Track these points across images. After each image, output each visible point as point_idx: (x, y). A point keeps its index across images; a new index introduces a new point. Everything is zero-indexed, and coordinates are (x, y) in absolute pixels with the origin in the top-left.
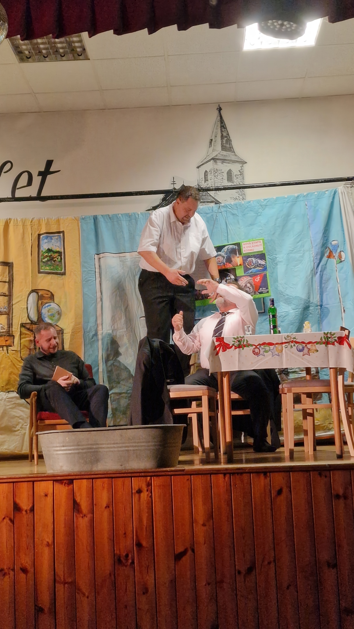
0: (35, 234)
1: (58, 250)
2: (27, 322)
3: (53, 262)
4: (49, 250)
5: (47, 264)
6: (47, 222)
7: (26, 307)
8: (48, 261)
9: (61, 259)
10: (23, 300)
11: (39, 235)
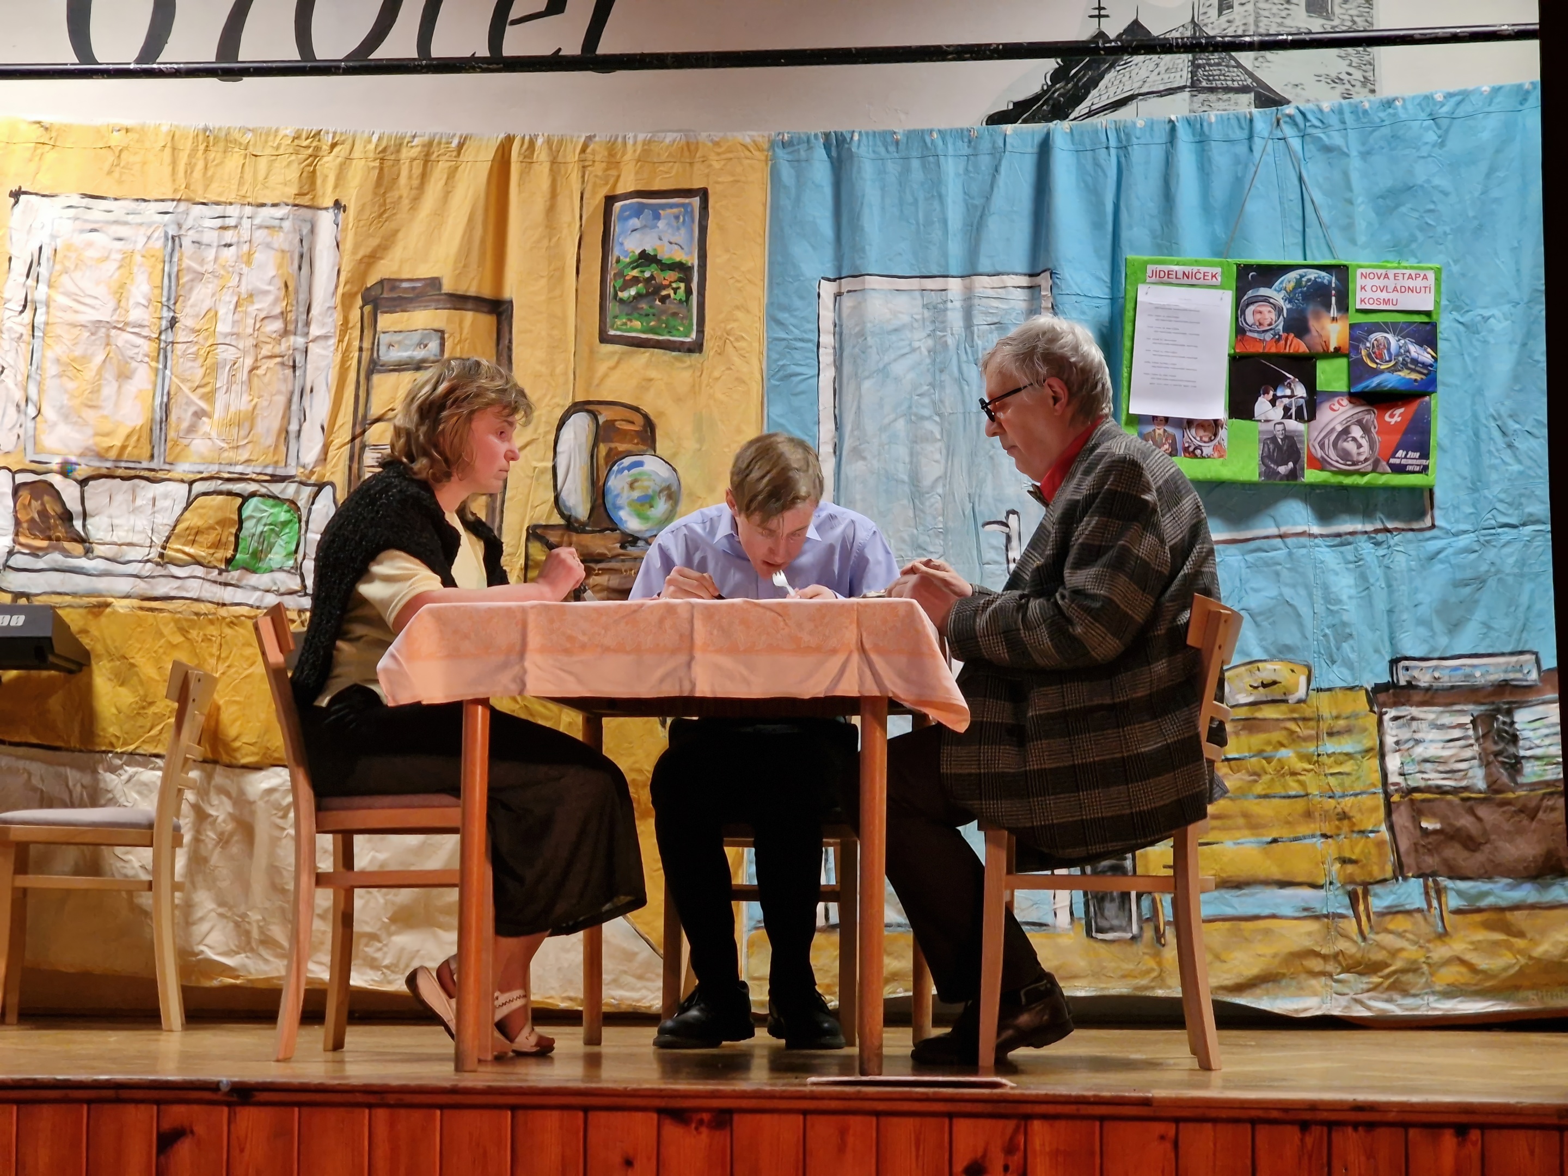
0: (594, 193)
1: (678, 259)
2: (552, 522)
3: (657, 302)
4: (646, 258)
5: (636, 309)
6: (643, 150)
7: (550, 464)
8: (639, 296)
9: (689, 292)
10: (541, 439)
11: (610, 200)
